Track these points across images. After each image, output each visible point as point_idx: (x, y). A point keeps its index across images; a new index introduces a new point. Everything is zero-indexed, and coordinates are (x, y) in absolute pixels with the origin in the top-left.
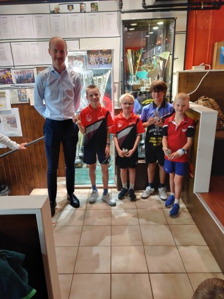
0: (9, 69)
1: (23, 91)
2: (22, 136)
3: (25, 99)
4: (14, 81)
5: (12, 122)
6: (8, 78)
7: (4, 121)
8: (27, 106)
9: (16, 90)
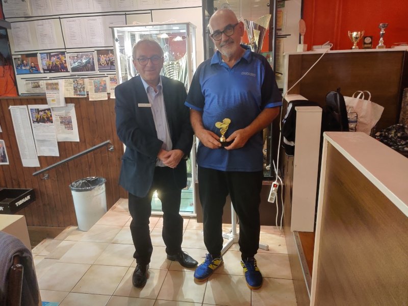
0: (63, 53)
1: (81, 82)
2: (78, 140)
3: (82, 93)
4: (69, 69)
5: (66, 122)
6: (62, 64)
7: (57, 120)
8: (85, 101)
9: (72, 80)
